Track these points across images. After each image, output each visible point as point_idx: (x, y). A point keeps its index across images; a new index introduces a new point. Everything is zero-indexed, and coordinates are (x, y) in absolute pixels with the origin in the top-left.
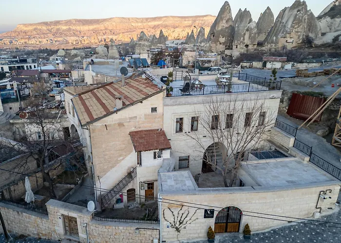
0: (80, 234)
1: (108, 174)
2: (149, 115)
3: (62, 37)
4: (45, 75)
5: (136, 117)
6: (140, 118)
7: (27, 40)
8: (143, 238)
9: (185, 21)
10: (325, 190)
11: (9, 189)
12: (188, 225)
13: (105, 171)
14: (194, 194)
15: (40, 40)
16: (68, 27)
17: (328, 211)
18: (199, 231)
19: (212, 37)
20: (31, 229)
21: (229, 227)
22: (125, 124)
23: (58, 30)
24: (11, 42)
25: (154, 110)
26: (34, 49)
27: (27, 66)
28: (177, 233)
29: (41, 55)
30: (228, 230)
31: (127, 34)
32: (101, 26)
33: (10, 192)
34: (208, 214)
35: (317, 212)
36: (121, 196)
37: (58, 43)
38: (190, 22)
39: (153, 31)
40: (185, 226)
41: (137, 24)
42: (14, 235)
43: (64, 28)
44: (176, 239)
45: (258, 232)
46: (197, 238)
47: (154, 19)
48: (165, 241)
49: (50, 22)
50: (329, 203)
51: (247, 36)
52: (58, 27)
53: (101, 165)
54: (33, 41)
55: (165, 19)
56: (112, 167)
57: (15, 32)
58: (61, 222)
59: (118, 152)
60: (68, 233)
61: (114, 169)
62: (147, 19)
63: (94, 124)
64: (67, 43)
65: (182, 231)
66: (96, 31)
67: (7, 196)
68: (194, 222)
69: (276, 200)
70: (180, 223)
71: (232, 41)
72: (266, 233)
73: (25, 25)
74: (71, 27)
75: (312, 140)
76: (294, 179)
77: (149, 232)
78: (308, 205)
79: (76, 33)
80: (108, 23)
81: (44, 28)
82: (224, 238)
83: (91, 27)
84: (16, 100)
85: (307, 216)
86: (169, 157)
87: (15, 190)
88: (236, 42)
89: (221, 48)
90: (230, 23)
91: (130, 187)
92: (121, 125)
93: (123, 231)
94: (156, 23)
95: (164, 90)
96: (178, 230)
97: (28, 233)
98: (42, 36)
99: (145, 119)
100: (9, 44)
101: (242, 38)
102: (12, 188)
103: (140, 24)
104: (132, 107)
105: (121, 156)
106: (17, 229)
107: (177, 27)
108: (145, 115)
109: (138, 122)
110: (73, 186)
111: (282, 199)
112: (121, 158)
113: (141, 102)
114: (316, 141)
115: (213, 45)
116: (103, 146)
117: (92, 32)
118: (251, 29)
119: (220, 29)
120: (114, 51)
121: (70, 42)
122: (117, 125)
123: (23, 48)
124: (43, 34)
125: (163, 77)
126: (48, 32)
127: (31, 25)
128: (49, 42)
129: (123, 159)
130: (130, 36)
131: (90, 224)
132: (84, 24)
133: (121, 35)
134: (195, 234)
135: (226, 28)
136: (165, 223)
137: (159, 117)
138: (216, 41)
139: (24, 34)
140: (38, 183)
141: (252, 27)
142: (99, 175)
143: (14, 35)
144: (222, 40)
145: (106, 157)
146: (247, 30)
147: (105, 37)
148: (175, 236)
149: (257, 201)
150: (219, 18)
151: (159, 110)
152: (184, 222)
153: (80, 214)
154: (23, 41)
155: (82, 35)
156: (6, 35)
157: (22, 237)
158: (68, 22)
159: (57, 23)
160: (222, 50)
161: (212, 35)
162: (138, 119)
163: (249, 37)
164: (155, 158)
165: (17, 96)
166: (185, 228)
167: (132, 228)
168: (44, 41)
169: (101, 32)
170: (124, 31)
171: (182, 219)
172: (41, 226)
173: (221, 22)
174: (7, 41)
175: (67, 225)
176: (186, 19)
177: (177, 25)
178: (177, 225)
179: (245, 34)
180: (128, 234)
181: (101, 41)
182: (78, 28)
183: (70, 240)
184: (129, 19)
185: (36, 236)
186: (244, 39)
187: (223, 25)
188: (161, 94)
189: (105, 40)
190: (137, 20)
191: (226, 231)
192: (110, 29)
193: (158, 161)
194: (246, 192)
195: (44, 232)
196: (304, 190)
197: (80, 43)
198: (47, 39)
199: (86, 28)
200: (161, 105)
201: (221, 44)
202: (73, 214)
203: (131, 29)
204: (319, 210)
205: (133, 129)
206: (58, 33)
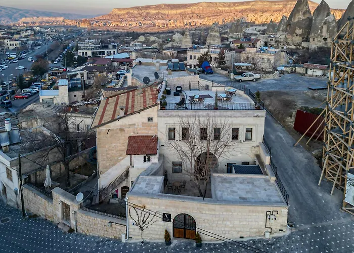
0: (71, 220)
1: (109, 171)
2: (145, 123)
3: (150, 20)
4: (116, 64)
5: (135, 124)
6: (138, 125)
7: (118, 23)
8: (115, 232)
9: (275, 5)
10: (271, 211)
11: (36, 173)
12: (149, 225)
13: (107, 168)
14: (153, 198)
15: (130, 23)
16: (157, 11)
17: (279, 233)
18: (159, 233)
19: (288, 28)
20: (42, 210)
21: (187, 234)
22: (125, 129)
23: (148, 13)
24: (105, 25)
25: (150, 119)
26: (123, 31)
27: (108, 52)
28: (141, 232)
29: (127, 38)
30: (187, 237)
31: (213, 17)
32: (189, 10)
33: (36, 175)
34: (166, 217)
35: (267, 232)
36: (117, 191)
37: (145, 26)
38: (281, 6)
39: (240, 15)
40: (147, 225)
41: (224, 8)
42: (30, 214)
43: (154, 12)
44: (141, 237)
45: (211, 242)
46: (158, 239)
47: (242, 3)
48: (131, 238)
49: (142, 7)
50: (279, 225)
51: (325, 29)
52: (148, 11)
53: (104, 162)
54: (123, 24)
55: (254, 3)
56: (113, 165)
57: (110, 15)
58: (60, 207)
59: (118, 152)
60: (65, 218)
61: (114, 167)
62: (234, 4)
63: (100, 128)
64: (154, 26)
65: (146, 231)
66: (183, 15)
67: (33, 179)
68: (155, 223)
69: (224, 213)
70: (144, 223)
71: (309, 33)
72: (217, 244)
73: (120, 9)
74: (160, 11)
75: (303, 159)
76: (249, 196)
77: (119, 227)
78: (257, 223)
79: (164, 17)
80: (195, 7)
81: (136, 12)
82: (181, 243)
83: (179, 11)
84: (80, 89)
85: (259, 234)
86: (157, 162)
87: (40, 175)
88: (313, 35)
89: (298, 39)
90: (307, 15)
91: (124, 184)
92: (122, 130)
93: (100, 222)
94: (244, 7)
95: (158, 104)
96: (141, 228)
97: (39, 213)
98: (133, 19)
99: (143, 126)
100: (103, 26)
101: (319, 31)
102: (38, 173)
103: (227, 8)
104: (131, 116)
105: (121, 156)
106: (33, 209)
107: (266, 12)
108: (143, 123)
109: (137, 128)
110: (87, 177)
111: (231, 213)
112: (121, 158)
113: (139, 113)
114: (306, 161)
115: (289, 37)
116: (107, 147)
117: (179, 16)
118: (329, 22)
119: (296, 20)
120: (188, 40)
121: (157, 25)
122: (118, 130)
123: (113, 30)
124: (134, 17)
125: (178, 87)
126: (138, 15)
127: (124, 9)
128: (138, 25)
129: (123, 159)
130: (216, 20)
131: (78, 212)
132: (172, 9)
133: (206, 19)
134: (156, 235)
135: (303, 20)
136: (131, 220)
137: (154, 126)
138: (293, 33)
139: (117, 18)
140: (61, 171)
141: (330, 21)
142: (102, 170)
143: (108, 18)
144: (299, 32)
145: (109, 156)
146: (325, 23)
147: (191, 20)
148: (140, 234)
149: (207, 212)
150: (295, 11)
151: (155, 120)
152: (147, 223)
153: (72, 203)
154: (116, 23)
155: (170, 18)
156: (102, 18)
157: (35, 216)
158: (158, 7)
159: (148, 7)
160: (298, 42)
161: (289, 27)
162: (136, 127)
163: (327, 31)
164: (145, 161)
165: (82, 85)
166: (147, 227)
167: (107, 221)
168: (134, 24)
169: (188, 16)
170: (210, 15)
171: (145, 219)
172: (48, 209)
173: (297, 15)
174: (102, 23)
175: (64, 210)
176: (277, 4)
177: (267, 9)
178: (141, 224)
179: (322, 27)
180: (103, 226)
181: (187, 24)
182: (166, 12)
183: (65, 225)
184: (216, 3)
185: (44, 218)
186: (321, 32)
187: (300, 17)
188: (156, 107)
189: (190, 24)
190: (225, 5)
191: (185, 237)
192: (197, 13)
193: (147, 164)
194: (196, 202)
195: (49, 215)
196: (251, 208)
197: (166, 27)
198: (136, 22)
199: (174, 12)
200: (156, 116)
201: (297, 35)
202: (68, 202)
203: (217, 13)
204: (269, 230)
205: (132, 134)
206: (147, 16)
